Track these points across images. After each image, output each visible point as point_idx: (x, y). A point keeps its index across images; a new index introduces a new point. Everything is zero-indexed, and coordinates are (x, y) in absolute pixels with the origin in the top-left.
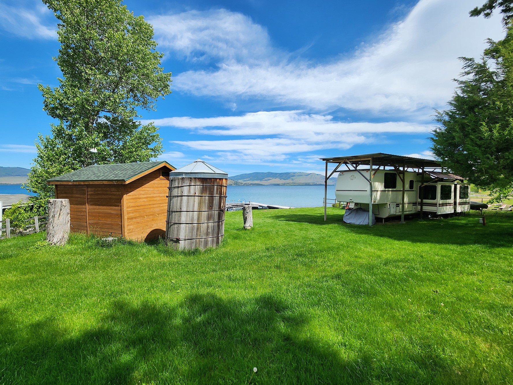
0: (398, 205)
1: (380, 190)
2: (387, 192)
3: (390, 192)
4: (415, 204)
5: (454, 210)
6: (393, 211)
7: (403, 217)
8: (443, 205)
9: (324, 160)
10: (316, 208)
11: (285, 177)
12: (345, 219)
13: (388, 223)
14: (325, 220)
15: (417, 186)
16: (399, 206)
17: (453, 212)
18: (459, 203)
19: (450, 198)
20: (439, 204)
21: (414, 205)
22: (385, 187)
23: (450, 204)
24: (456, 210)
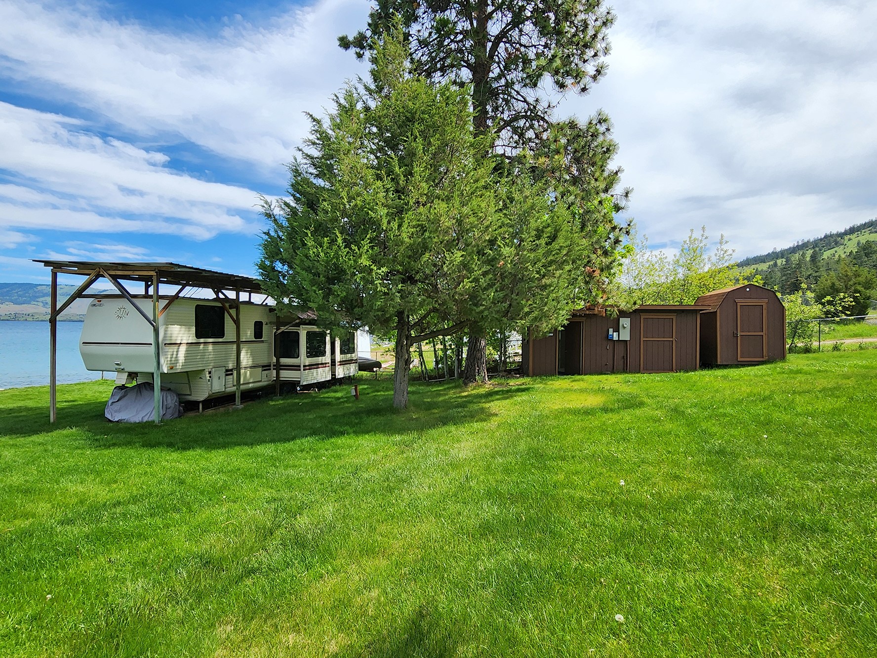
0: (229, 372)
1: (186, 342)
2: (202, 346)
3: (210, 347)
4: (266, 367)
5: (332, 375)
6: (219, 385)
7: (238, 395)
8: (312, 366)
9: (47, 263)
10: (76, 385)
11: (20, 296)
12: (108, 412)
13: (210, 412)
14: (52, 420)
15: (268, 332)
16: (232, 374)
17: (329, 378)
18: (340, 362)
19: (323, 354)
20: (304, 366)
21: (265, 370)
22: (198, 336)
23: (324, 365)
24: (335, 375)
